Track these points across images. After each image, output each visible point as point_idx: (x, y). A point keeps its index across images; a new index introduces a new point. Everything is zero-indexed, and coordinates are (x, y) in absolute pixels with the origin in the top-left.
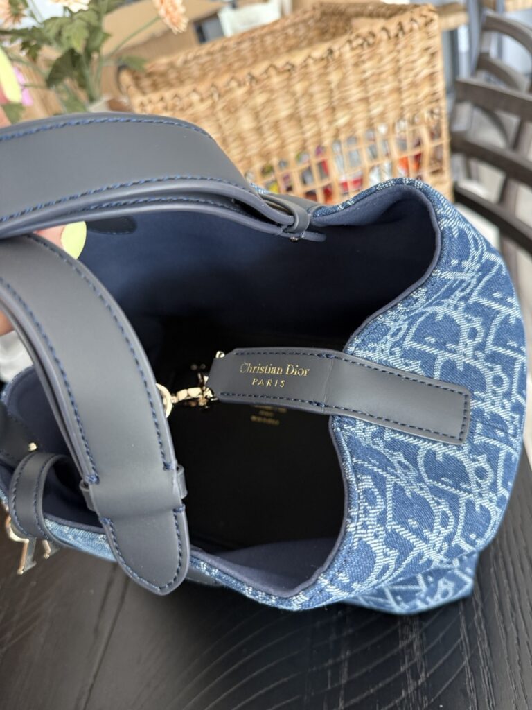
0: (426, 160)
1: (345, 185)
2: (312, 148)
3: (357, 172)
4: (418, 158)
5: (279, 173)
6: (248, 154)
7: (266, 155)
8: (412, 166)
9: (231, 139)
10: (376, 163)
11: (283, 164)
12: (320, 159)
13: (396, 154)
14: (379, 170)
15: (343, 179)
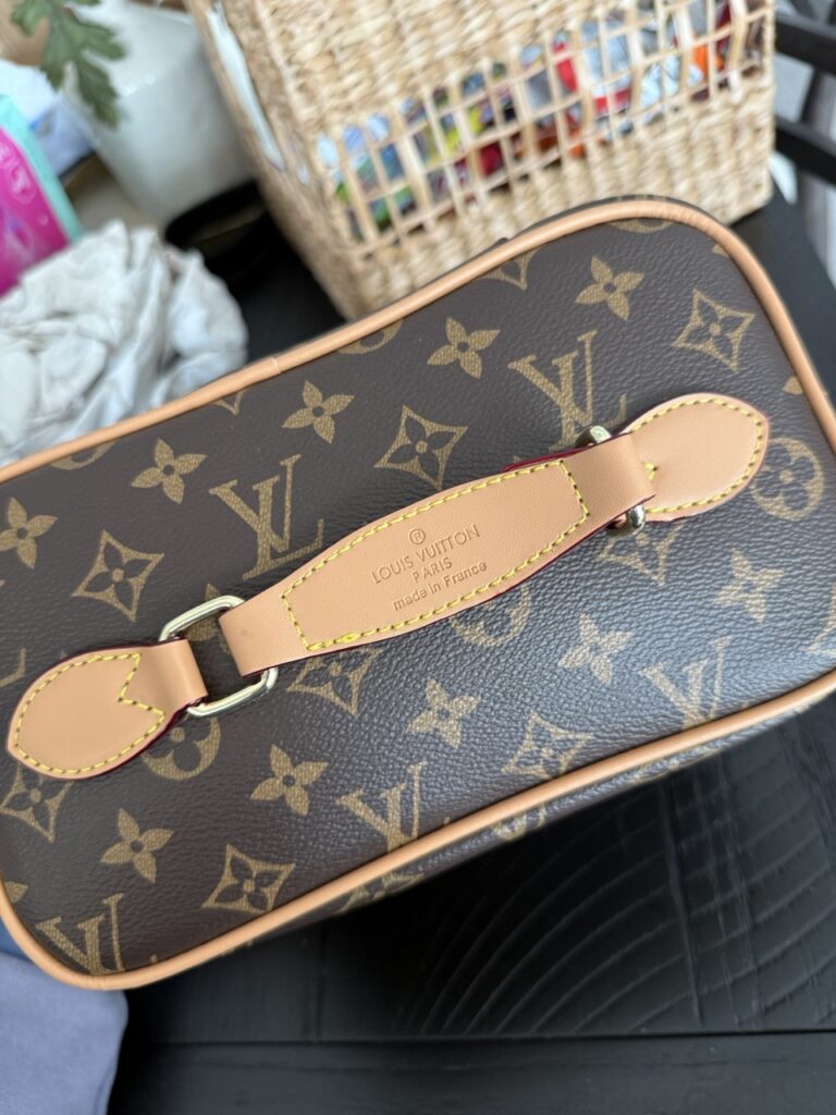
0: (737, 50)
1: (601, 103)
2: (547, 37)
3: (623, 77)
4: (723, 45)
5: (493, 86)
6: (440, 54)
7: (467, 55)
8: (713, 61)
9: (407, 27)
10: (653, 59)
11: (500, 69)
12: (561, 57)
13: (688, 41)
14: (660, 71)
15: (598, 93)
